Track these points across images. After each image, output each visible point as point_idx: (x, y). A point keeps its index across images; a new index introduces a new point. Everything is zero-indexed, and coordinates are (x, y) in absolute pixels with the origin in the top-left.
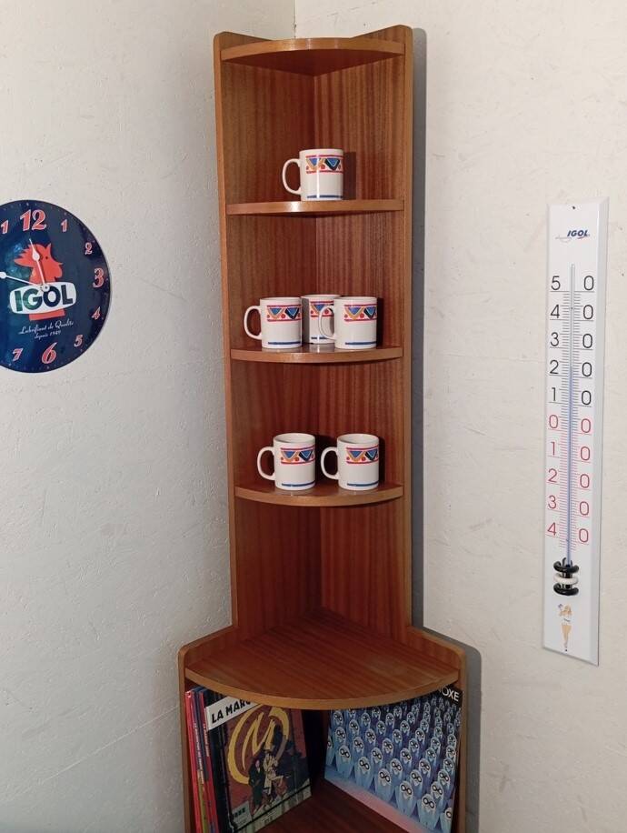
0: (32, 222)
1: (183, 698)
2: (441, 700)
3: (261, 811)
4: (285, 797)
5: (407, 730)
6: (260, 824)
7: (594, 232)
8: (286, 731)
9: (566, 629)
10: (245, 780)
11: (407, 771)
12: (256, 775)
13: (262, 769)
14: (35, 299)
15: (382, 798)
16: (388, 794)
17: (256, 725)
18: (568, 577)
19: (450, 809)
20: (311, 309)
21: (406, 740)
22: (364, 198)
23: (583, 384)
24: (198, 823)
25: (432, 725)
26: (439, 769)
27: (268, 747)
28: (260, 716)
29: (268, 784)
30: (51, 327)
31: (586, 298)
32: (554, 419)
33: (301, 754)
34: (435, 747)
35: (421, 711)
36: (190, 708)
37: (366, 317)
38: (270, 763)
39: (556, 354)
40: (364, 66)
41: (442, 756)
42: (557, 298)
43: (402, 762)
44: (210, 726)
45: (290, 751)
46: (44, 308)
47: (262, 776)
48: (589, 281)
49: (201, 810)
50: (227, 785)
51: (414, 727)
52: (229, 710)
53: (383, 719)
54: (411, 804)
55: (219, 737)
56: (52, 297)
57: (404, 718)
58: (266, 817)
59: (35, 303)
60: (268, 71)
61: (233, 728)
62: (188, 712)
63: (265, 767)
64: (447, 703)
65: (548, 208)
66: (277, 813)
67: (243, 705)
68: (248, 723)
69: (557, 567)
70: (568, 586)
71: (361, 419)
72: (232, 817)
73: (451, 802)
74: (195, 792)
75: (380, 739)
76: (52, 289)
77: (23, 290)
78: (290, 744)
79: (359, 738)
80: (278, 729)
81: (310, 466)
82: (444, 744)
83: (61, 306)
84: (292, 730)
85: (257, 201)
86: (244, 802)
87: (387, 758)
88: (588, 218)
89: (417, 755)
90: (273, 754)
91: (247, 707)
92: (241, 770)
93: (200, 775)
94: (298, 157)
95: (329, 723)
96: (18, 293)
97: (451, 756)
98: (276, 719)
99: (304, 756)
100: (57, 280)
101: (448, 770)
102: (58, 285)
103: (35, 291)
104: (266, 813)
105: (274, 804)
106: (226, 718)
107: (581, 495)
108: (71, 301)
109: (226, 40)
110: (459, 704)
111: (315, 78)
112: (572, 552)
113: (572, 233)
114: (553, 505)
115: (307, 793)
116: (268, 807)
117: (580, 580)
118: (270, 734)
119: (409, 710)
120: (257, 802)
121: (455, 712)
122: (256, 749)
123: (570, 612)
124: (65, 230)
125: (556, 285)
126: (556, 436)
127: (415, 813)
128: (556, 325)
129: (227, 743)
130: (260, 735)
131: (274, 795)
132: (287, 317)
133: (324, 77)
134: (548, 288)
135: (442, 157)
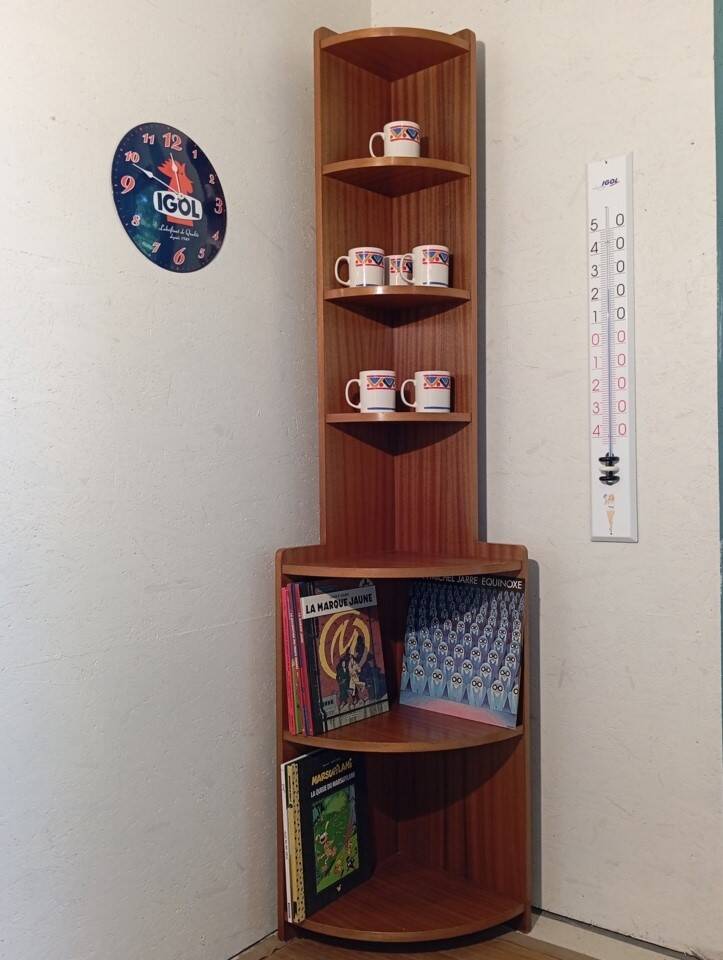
0: (172, 143)
1: (279, 596)
2: (506, 593)
3: (346, 708)
4: (367, 704)
5: (477, 631)
6: (346, 720)
7: (622, 180)
8: (367, 644)
9: (610, 515)
10: (334, 675)
11: (476, 667)
13: (347, 670)
14: (172, 204)
15: (454, 700)
16: (461, 693)
17: (342, 629)
18: (611, 465)
19: (517, 686)
21: (475, 639)
22: (435, 158)
23: (619, 302)
24: (290, 711)
25: (499, 618)
26: (506, 654)
27: (352, 652)
28: (347, 622)
29: (352, 686)
30: (182, 233)
31: (622, 232)
32: (596, 337)
33: (379, 669)
34: (502, 636)
35: (489, 609)
36: (287, 600)
37: (440, 261)
38: (354, 668)
39: (596, 283)
41: (509, 641)
42: (595, 237)
43: (473, 661)
44: (305, 616)
45: (371, 663)
46: (177, 214)
47: (347, 676)
48: (620, 218)
49: (294, 699)
50: (319, 674)
51: (482, 627)
52: (320, 607)
53: (454, 629)
54: (481, 696)
55: (312, 627)
56: (185, 207)
57: (473, 621)
58: (351, 716)
59: (172, 208)
60: (356, 68)
61: (323, 625)
62: (285, 604)
63: (350, 670)
64: (512, 593)
65: (586, 166)
66: (360, 715)
67: (331, 606)
68: (336, 625)
69: (601, 460)
70: (611, 473)
72: (322, 705)
73: (517, 680)
74: (288, 680)
75: (451, 648)
76: (185, 200)
77: (164, 193)
78: (371, 657)
79: (432, 655)
80: (361, 639)
81: (391, 394)
82: (510, 630)
83: (190, 217)
84: (372, 645)
85: (347, 158)
86: (332, 694)
87: (458, 662)
88: (617, 169)
89: (486, 649)
90: (357, 660)
91: (334, 610)
92: (330, 665)
93: (295, 663)
94: (382, 131)
95: (403, 651)
96: (160, 195)
97: (517, 639)
98: (359, 630)
99: (383, 672)
100: (189, 195)
101: (514, 652)
102: (190, 199)
103: (173, 198)
104: (350, 712)
105: (358, 706)
106: (318, 613)
107: (619, 395)
108: (197, 216)
110: (522, 591)
111: (393, 83)
112: (614, 446)
113: (606, 183)
114: (596, 410)
115: (385, 707)
116: (352, 707)
117: (622, 468)
118: (353, 642)
119: (478, 612)
120: (344, 698)
121: (518, 599)
122: (342, 651)
123: (613, 499)
124: (195, 157)
125: (594, 227)
126: (599, 352)
127: (486, 702)
128: (596, 259)
129: (318, 636)
130: (346, 640)
131: (356, 697)
132: (373, 262)
133: (400, 82)
134: (587, 231)
135: (500, 141)
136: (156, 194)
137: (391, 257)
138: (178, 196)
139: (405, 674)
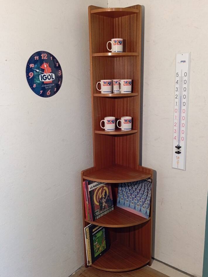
0: (44, 57)
1: (82, 184)
2: (147, 182)
3: (102, 212)
4: (108, 209)
5: (138, 191)
6: (102, 215)
7: (187, 61)
8: (108, 193)
9: (178, 163)
10: (98, 204)
11: (138, 201)
12: (101, 203)
13: (102, 202)
14: (45, 78)
15: (132, 208)
17: (100, 191)
18: (179, 149)
19: (149, 208)
20: (114, 83)
21: (138, 193)
22: (128, 52)
23: (184, 100)
24: (86, 215)
25: (145, 188)
26: (146, 199)
27: (103, 196)
28: (101, 189)
29: (103, 206)
30: (49, 85)
31: (186, 78)
32: (176, 110)
33: (111, 199)
34: (145, 194)
35: (142, 185)
36: (84, 186)
37: (129, 84)
38: (104, 201)
39: (177, 93)
40: (128, 16)
41: (147, 195)
42: (178, 79)
43: (137, 199)
44: (90, 190)
45: (109, 198)
46: (47, 80)
47: (102, 203)
48: (186, 74)
49: (87, 211)
50: (94, 205)
51: (140, 190)
52: (94, 186)
53: (132, 189)
54: (139, 209)
55: (91, 193)
56: (49, 77)
57: (137, 188)
58: (103, 214)
59: (45, 79)
61: (95, 191)
62: (84, 187)
63: (103, 201)
64: (149, 182)
65: (176, 55)
66: (106, 213)
67: (97, 185)
68: (99, 190)
69: (176, 147)
70: (179, 151)
71: (127, 113)
72: (95, 213)
73: (149, 206)
74: (86, 207)
75: (131, 194)
76: (49, 75)
77: (42, 75)
78: (108, 196)
79: (126, 195)
80: (106, 192)
81: (114, 125)
82: (148, 192)
83: (51, 80)
84: (109, 193)
85: (99, 52)
86: (98, 209)
87: (133, 199)
88: (186, 57)
89: (141, 196)
90: (105, 198)
91: (98, 186)
92: (97, 201)
93: (87, 202)
94: (111, 41)
95: (118, 192)
96: (41, 76)
97: (149, 195)
98: (105, 190)
99: (112, 199)
100: (50, 73)
101: (149, 199)
102: (51, 74)
103: (45, 75)
104: (103, 212)
105: (105, 210)
106: (93, 188)
107: (182, 129)
108: (53, 79)
109: (91, 8)
110: (151, 182)
111: (114, 19)
112: (180, 143)
113: (182, 61)
114: (175, 132)
115: (113, 209)
116: (103, 211)
117: (182, 150)
118: (104, 194)
119: (139, 186)
120: (101, 209)
121: (150, 184)
122: (100, 197)
123: (179, 158)
124: (52, 59)
125: (177, 75)
126: (177, 114)
127: (140, 210)
128: (177, 86)
129: (94, 195)
130: (102, 193)
131: (105, 208)
132: (108, 85)
133: (117, 19)
134: (175, 76)
135: (149, 41)
136: (40, 76)
137: (114, 80)
138: (47, 75)
139: (118, 199)
